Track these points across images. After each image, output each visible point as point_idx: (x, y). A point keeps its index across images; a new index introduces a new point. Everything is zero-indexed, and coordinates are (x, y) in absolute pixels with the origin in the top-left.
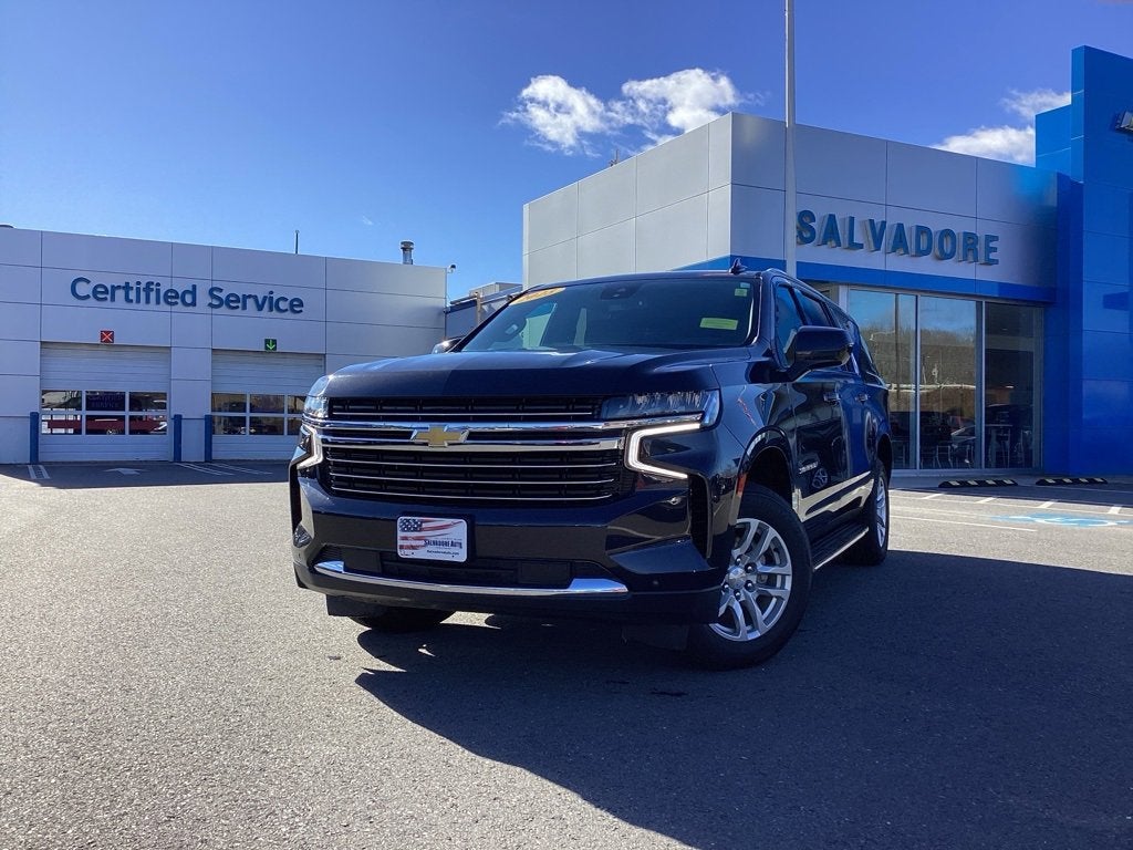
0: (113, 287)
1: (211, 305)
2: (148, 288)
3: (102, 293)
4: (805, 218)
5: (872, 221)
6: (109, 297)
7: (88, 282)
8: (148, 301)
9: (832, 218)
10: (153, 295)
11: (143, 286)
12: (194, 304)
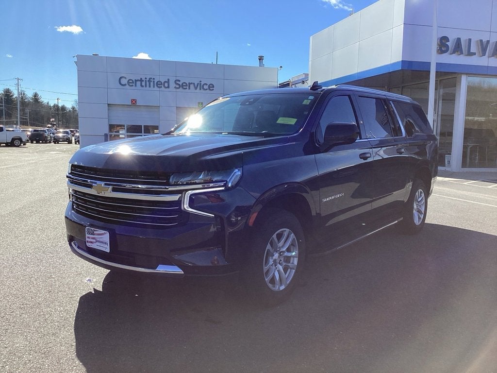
0: (135, 80)
1: (175, 87)
2: (150, 81)
3: (132, 83)
4: (443, 41)
5: (481, 41)
6: (134, 85)
7: (125, 78)
8: (150, 87)
9: (459, 40)
10: (152, 83)
11: (147, 80)
12: (168, 87)
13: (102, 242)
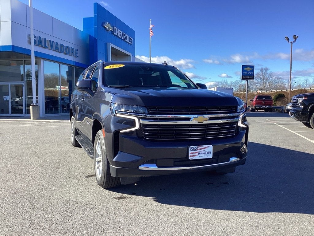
9: (40, 38)
13: (205, 153)
